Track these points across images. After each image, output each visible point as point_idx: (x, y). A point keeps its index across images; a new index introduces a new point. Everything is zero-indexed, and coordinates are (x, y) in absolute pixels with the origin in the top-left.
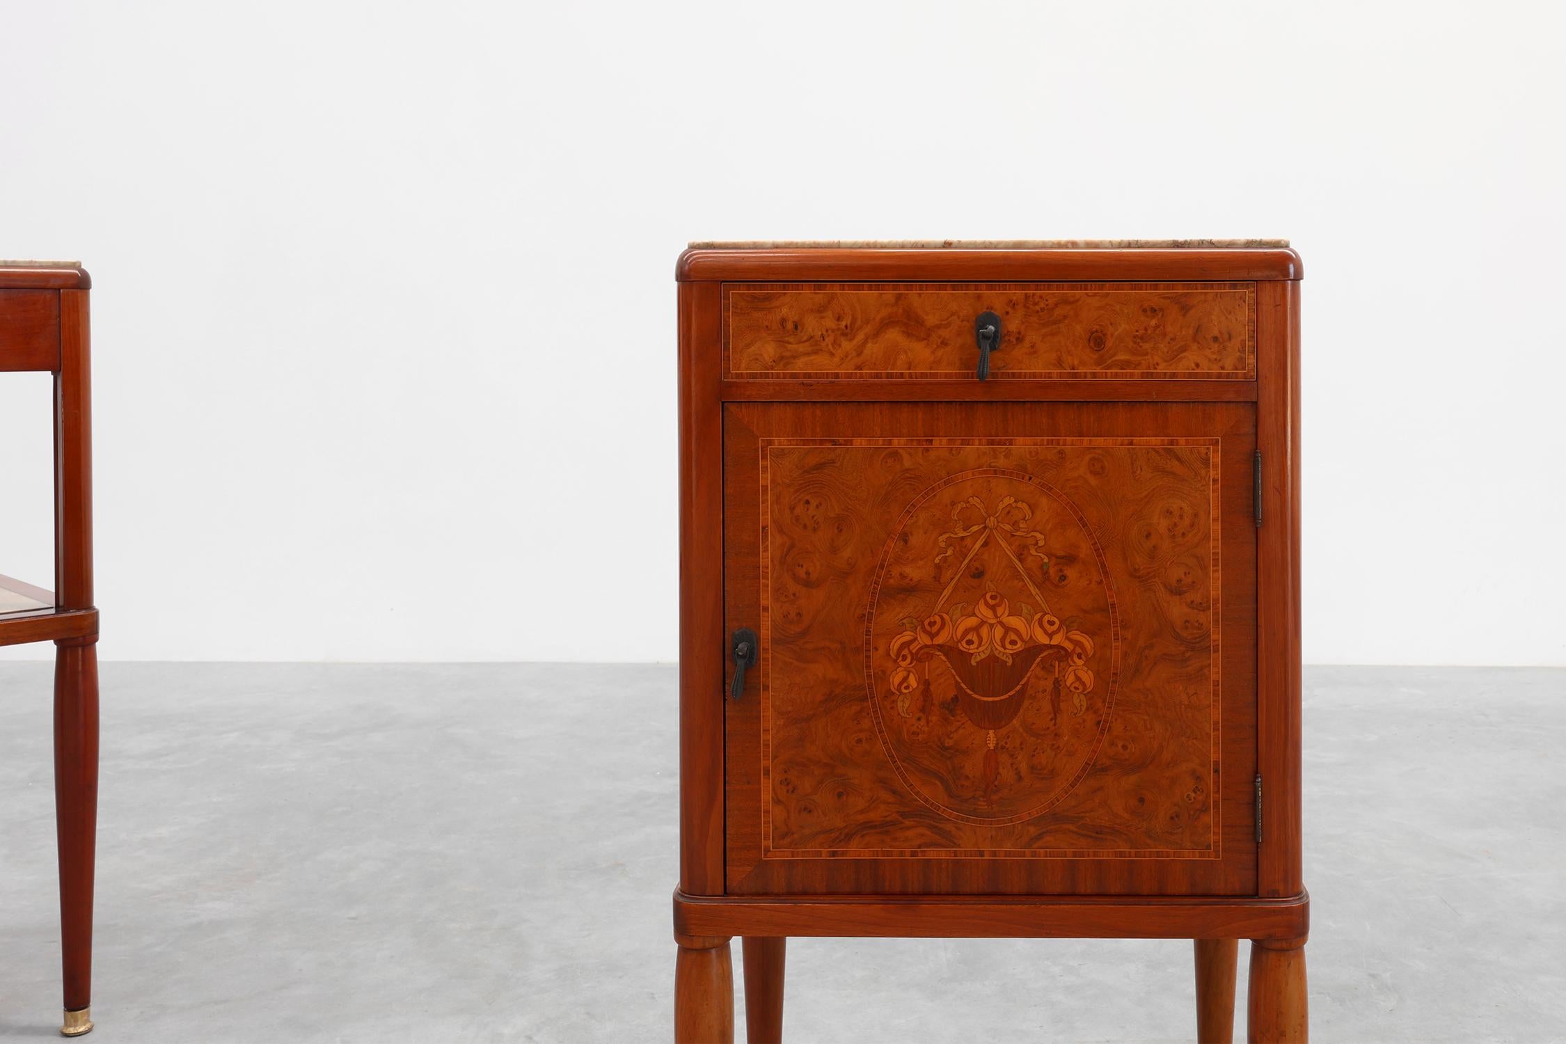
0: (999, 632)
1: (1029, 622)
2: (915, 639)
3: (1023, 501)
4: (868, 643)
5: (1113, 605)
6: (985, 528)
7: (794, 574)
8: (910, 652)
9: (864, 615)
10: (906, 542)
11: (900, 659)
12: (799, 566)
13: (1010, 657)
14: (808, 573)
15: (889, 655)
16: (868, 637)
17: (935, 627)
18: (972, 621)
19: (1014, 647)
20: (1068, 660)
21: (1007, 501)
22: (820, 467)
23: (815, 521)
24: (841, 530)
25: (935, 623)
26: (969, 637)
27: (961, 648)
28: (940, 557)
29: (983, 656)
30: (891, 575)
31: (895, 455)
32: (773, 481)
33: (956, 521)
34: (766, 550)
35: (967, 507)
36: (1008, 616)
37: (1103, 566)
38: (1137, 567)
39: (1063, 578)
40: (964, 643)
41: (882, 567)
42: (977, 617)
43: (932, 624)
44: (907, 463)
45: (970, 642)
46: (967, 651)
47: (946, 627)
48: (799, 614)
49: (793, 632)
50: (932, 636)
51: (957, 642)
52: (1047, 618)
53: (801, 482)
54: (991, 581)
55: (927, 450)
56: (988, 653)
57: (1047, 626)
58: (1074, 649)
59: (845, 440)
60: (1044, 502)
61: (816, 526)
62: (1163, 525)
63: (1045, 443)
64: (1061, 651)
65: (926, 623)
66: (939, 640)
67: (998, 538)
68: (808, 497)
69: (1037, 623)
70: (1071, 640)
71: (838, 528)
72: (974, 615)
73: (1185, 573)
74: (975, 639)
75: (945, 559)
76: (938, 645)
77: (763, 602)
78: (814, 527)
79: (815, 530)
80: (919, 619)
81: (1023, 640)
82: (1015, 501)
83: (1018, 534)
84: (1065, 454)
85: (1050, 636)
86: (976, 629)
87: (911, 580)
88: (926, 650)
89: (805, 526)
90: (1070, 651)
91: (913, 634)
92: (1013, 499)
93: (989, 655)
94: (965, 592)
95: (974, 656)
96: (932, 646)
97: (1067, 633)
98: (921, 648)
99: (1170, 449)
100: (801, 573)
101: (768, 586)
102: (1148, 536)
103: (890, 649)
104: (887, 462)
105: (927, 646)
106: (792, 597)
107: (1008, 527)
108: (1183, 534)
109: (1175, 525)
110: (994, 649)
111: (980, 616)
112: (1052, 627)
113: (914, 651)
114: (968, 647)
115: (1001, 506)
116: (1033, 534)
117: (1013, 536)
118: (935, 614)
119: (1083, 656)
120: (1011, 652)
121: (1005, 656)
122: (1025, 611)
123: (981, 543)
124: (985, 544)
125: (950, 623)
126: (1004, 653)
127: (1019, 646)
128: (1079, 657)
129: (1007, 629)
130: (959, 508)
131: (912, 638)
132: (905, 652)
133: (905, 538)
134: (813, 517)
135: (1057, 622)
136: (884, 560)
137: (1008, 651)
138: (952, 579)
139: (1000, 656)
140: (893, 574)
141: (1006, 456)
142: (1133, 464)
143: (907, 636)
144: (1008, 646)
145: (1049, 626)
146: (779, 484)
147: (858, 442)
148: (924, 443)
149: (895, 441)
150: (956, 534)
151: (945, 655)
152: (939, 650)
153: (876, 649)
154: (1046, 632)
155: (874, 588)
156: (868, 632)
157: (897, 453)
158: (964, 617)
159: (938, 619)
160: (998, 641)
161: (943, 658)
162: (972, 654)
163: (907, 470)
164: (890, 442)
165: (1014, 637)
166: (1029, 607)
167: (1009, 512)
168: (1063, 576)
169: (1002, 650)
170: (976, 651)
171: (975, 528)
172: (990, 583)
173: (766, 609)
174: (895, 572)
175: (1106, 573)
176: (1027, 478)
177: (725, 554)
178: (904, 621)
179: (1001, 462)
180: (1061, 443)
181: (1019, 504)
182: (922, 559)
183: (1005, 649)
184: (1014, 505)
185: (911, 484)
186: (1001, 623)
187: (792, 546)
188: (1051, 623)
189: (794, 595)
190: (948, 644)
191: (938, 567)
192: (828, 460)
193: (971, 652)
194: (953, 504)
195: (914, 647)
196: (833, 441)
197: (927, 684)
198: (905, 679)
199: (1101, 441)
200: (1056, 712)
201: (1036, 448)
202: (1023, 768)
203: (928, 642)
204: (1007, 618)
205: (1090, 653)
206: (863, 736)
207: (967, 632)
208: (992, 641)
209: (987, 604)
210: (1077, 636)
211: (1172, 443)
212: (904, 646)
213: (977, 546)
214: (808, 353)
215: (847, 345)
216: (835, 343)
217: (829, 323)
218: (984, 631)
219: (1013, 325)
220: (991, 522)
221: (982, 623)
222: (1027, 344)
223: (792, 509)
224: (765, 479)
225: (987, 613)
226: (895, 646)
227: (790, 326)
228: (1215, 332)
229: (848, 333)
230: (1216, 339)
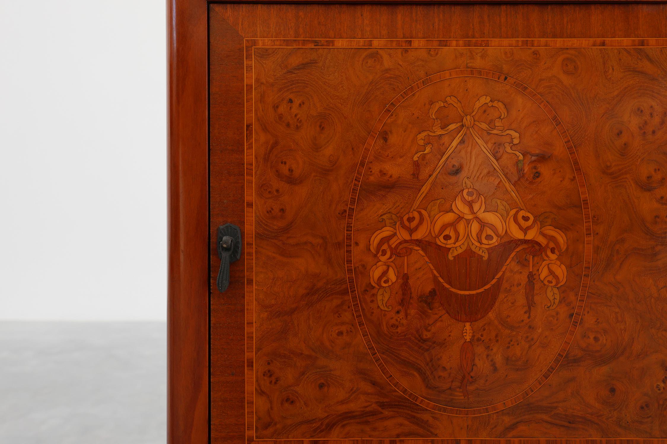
0: (475, 227)
1: (504, 218)
2: (395, 234)
3: (499, 101)
4: (349, 238)
5: (585, 201)
6: (463, 126)
7: (277, 171)
8: (390, 246)
9: (345, 211)
10: (386, 139)
11: (380, 253)
12: (282, 163)
13: (486, 251)
14: (291, 170)
15: (370, 250)
16: (349, 232)
17: (414, 222)
18: (449, 217)
19: (490, 242)
20: (542, 254)
21: (484, 100)
22: (304, 66)
23: (298, 119)
24: (323, 128)
25: (414, 218)
26: (446, 232)
27: (439, 243)
28: (419, 155)
29: (460, 251)
30: (371, 172)
31: (375, 56)
32: (257, 80)
33: (434, 119)
34: (250, 147)
35: (444, 106)
36: (484, 212)
37: (576, 163)
38: (609, 164)
39: (537, 175)
40: (441, 238)
41: (362, 164)
42: (455, 213)
43: (411, 220)
44: (387, 63)
45: (447, 237)
46: (444, 245)
47: (425, 223)
48: (282, 210)
49: (276, 227)
50: (411, 231)
51: (435, 238)
52: (522, 213)
53: (285, 81)
54: (468, 178)
55: (406, 51)
56: (464, 248)
57: (522, 222)
58: (548, 244)
59: (327, 41)
60: (520, 101)
61: (299, 125)
62: (634, 123)
63: (520, 43)
64: (535, 245)
65: (405, 218)
66: (418, 235)
67: (474, 135)
68: (291, 96)
69: (512, 219)
70: (544, 235)
71: (320, 126)
72: (451, 211)
73: (655, 170)
74: (452, 234)
75: (424, 157)
76: (417, 240)
77: (247, 198)
78: (297, 125)
79: (298, 128)
80: (398, 215)
81: (498, 235)
82: (491, 101)
83: (495, 132)
84: (539, 55)
85: (525, 231)
86: (453, 225)
87: (391, 176)
88: (405, 245)
89: (288, 125)
90: (543, 246)
91: (392, 229)
92: (488, 99)
93: (466, 250)
94: (442, 189)
95: (451, 251)
96: (412, 241)
97: (541, 229)
98: (400, 243)
99: (640, 49)
100: (284, 170)
101: (252, 183)
102: (619, 134)
103: (370, 245)
104: (367, 62)
105: (406, 241)
106: (275, 193)
107: (484, 126)
108: (654, 132)
109: (646, 123)
110: (470, 244)
111: (457, 212)
112: (526, 222)
113: (393, 246)
114: (445, 242)
115: (478, 105)
116: (508, 132)
117: (489, 134)
118: (414, 210)
119: (556, 251)
120: (487, 247)
121: (481, 251)
122: (501, 207)
123: (459, 141)
124: (462, 142)
125: (428, 218)
126: (480, 248)
127: (495, 241)
128: (553, 251)
129: (483, 224)
130: (437, 108)
131: (392, 233)
132: (385, 247)
133: (385, 136)
134: (296, 116)
135: (532, 218)
136: (364, 158)
137: (483, 246)
138: (430, 176)
139: (477, 251)
140: (373, 171)
141: (483, 57)
142: (604, 64)
143: (386, 232)
144: (484, 241)
145: (523, 222)
146: (262, 83)
147: (340, 43)
148: (404, 44)
149: (376, 43)
150: (434, 132)
151: (423, 249)
152: (418, 246)
153: (357, 244)
154: (521, 228)
155: (355, 185)
156: (349, 228)
157: (377, 53)
158: (441, 213)
159: (416, 215)
160: (476, 238)
161: (421, 252)
162: (450, 249)
163: (387, 70)
164: (370, 43)
165: (490, 232)
166: (505, 203)
167: (485, 111)
168: (537, 173)
169: (477, 244)
170: (454, 246)
171: (452, 127)
172: (467, 179)
173: (250, 205)
174: (376, 169)
175: (578, 170)
176: (503, 77)
177: (211, 151)
178: (384, 217)
179: (478, 63)
180: (536, 44)
181: (495, 104)
182: (401, 157)
183: (481, 243)
184: (490, 104)
185: (390, 84)
186: (477, 218)
187: (276, 143)
188: (526, 219)
189: (277, 191)
190: (427, 240)
191: (417, 165)
192: (311, 60)
193: (448, 246)
194: (431, 103)
195: (394, 242)
196: (316, 42)
197: (406, 278)
198: (385, 273)
199: (575, 42)
200: (530, 305)
201: (511, 49)
202: (499, 359)
203: (407, 237)
204: (482, 215)
205: (564, 247)
206: (344, 328)
207: (444, 227)
208: (468, 236)
209: (464, 200)
210: (550, 231)
211: (642, 43)
212: (384, 241)
213: (455, 143)
218: (461, 227)
220: (468, 120)
221: (459, 219)
223: (276, 107)
224: (250, 78)
225: (464, 209)
226: (375, 240)
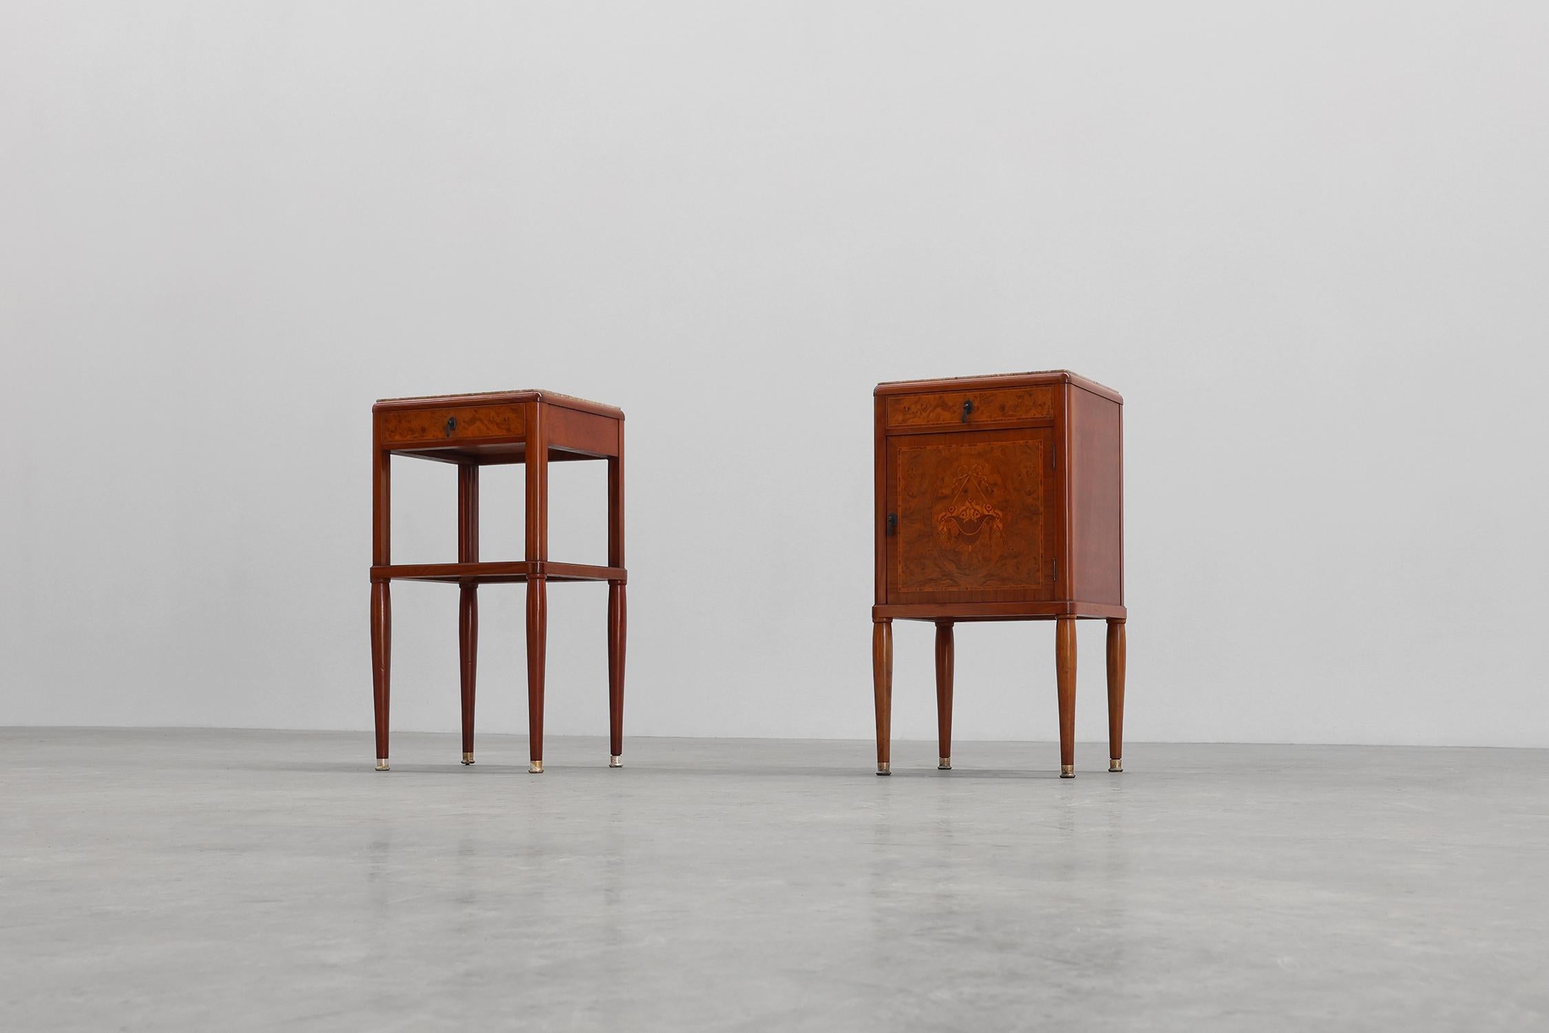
0: (973, 511)
1: (982, 507)
2: (946, 515)
5: (1008, 500)
6: (968, 475)
7: (908, 494)
9: (930, 507)
10: (943, 481)
11: (941, 522)
12: (910, 491)
13: (976, 520)
15: (938, 521)
16: (931, 515)
18: (964, 507)
20: (994, 520)
21: (975, 465)
22: (916, 457)
23: (915, 475)
25: (952, 509)
26: (963, 513)
27: (960, 517)
28: (954, 486)
29: (967, 520)
31: (940, 452)
32: (902, 462)
33: (959, 473)
34: (900, 486)
35: (962, 468)
37: (1005, 487)
38: (1016, 486)
40: (961, 515)
41: (936, 490)
44: (944, 454)
45: (963, 515)
46: (962, 518)
48: (910, 507)
49: (908, 514)
50: (952, 513)
51: (959, 515)
52: (987, 506)
53: (911, 462)
54: (970, 494)
55: (950, 449)
57: (987, 508)
59: (924, 447)
60: (987, 465)
62: (1024, 471)
63: (987, 445)
64: (992, 517)
65: (949, 509)
66: (954, 515)
67: (972, 478)
68: (913, 467)
69: (984, 507)
70: (995, 513)
71: (922, 477)
72: (964, 505)
73: (1032, 488)
74: (965, 514)
77: (899, 504)
78: (915, 478)
80: (947, 508)
81: (980, 514)
84: (993, 448)
85: (989, 512)
86: (965, 510)
87: (945, 494)
89: (912, 477)
90: (995, 517)
92: (977, 465)
93: (970, 519)
94: (962, 498)
97: (994, 511)
98: (948, 518)
99: (1026, 445)
100: (911, 494)
101: (900, 498)
102: (1020, 475)
103: (938, 519)
104: (937, 454)
105: (950, 517)
106: (908, 502)
107: (975, 475)
108: (1031, 474)
109: (1028, 471)
110: (971, 517)
111: (966, 506)
112: (989, 509)
115: (973, 467)
116: (983, 476)
117: (977, 477)
118: (952, 505)
119: (999, 518)
120: (976, 518)
121: (974, 519)
124: (968, 481)
125: (957, 509)
127: (978, 516)
129: (975, 510)
130: (960, 469)
132: (943, 519)
133: (943, 479)
135: (991, 507)
136: (936, 488)
138: (958, 493)
140: (939, 493)
141: (975, 450)
142: (1015, 450)
143: (944, 514)
146: (904, 463)
147: (928, 448)
148: (949, 447)
149: (940, 447)
150: (959, 478)
151: (955, 520)
152: (954, 518)
153: (934, 519)
154: (987, 511)
155: (933, 498)
156: (931, 513)
158: (961, 507)
159: (953, 507)
160: (972, 514)
162: (964, 519)
163: (944, 456)
164: (938, 447)
165: (977, 513)
166: (982, 502)
167: (975, 469)
168: (992, 491)
171: (965, 475)
173: (900, 506)
175: (1006, 489)
176: (981, 457)
178: (943, 509)
179: (973, 452)
180: (992, 444)
181: (979, 466)
182: (948, 487)
183: (974, 517)
184: (977, 467)
185: (945, 461)
186: (973, 508)
187: (908, 484)
188: (989, 507)
190: (957, 516)
191: (953, 490)
192: (919, 454)
194: (958, 467)
195: (946, 518)
196: (920, 448)
197: (950, 530)
198: (943, 529)
199: (1004, 443)
200: (990, 538)
201: (984, 447)
202: (980, 558)
203: (950, 515)
204: (975, 506)
205: (1001, 517)
206: (930, 549)
207: (962, 511)
208: (970, 514)
209: (969, 502)
210: (996, 511)
211: (1027, 442)
212: (943, 517)
213: (965, 481)
214: (912, 418)
215: (924, 414)
216: (921, 414)
217: (919, 407)
218: (968, 511)
219: (976, 404)
220: (970, 473)
221: (967, 508)
222: (980, 410)
223: (908, 471)
224: (900, 462)
225: (969, 504)
226: (940, 517)
227: (907, 409)
228: (1040, 403)
229: (925, 410)
230: (1040, 405)
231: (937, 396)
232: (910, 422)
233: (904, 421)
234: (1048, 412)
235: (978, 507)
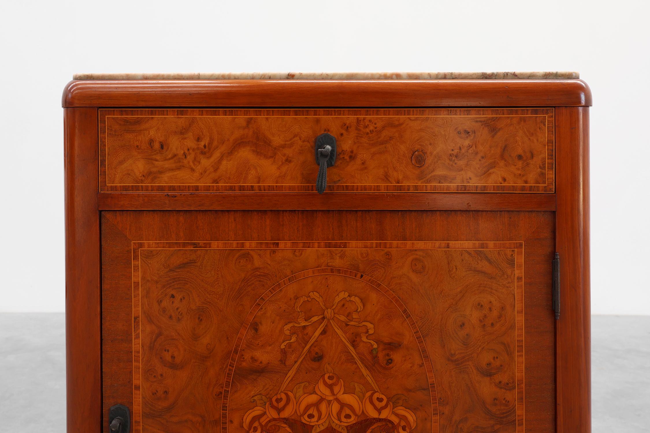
0: (335, 407)
1: (361, 399)
2: (264, 414)
3: (356, 296)
4: (224, 416)
5: (432, 384)
6: (324, 318)
7: (161, 358)
8: (260, 424)
9: (221, 393)
10: (256, 330)
11: (252, 430)
12: (165, 351)
13: (346, 429)
14: (173, 357)
15: (243, 427)
16: (224, 412)
17: (282, 402)
18: (313, 398)
19: (349, 420)
20: (394, 431)
21: (342, 295)
22: (183, 266)
23: (179, 312)
24: (201, 320)
25: (281, 399)
26: (310, 412)
27: (304, 421)
28: (285, 343)
29: (322, 428)
30: (244, 358)
31: (247, 256)
32: (143, 278)
33: (299, 312)
34: (137, 337)
35: (308, 301)
36: (343, 394)
37: (424, 351)
38: (453, 352)
39: (390, 361)
40: (306, 417)
41: (236, 351)
42: (318, 395)
43: (278, 400)
44: (257, 262)
45: (311, 416)
46: (308, 423)
47: (291, 403)
48: (166, 392)
49: (160, 407)
50: (279, 411)
51: (300, 416)
52: (376, 396)
53: (168, 279)
54: (329, 364)
55: (274, 252)
56: (326, 425)
57: (377, 403)
58: (399, 423)
59: (204, 243)
60: (374, 296)
61: (180, 317)
62: (474, 316)
63: (374, 245)
64: (388, 423)
65: (274, 399)
66: (286, 414)
67: (334, 326)
68: (173, 292)
69: (368, 401)
70: (397, 415)
71: (199, 318)
72: (314, 392)
73: (494, 358)
74: (316, 414)
75: (290, 345)
76: (285, 419)
77: (135, 382)
78: (178, 318)
79: (179, 320)
80: (267, 396)
81: (356, 415)
82: (349, 296)
83: (352, 323)
84: (391, 255)
85: (379, 411)
86: (317, 405)
87: (261, 362)
88: (273, 423)
89: (171, 317)
90: (396, 424)
91: (262, 409)
92: (347, 294)
93: (327, 427)
94: (306, 373)
95: (314, 428)
96: (280, 419)
97: (393, 409)
98: (270, 421)
99: (480, 251)
100: (167, 357)
101: (139, 368)
102: (462, 325)
103: (243, 422)
104: (240, 262)
105: (274, 419)
106: (160, 378)
107: (343, 318)
108: (492, 324)
109: (485, 316)
110: (331, 422)
111: (319, 393)
112: (380, 403)
113: (263, 424)
114: (309, 420)
115: (337, 299)
116: (364, 323)
117: (347, 325)
118: (281, 392)
119: (407, 428)
120: (346, 425)
121: (341, 428)
122: (358, 389)
123: (320, 332)
124: (324, 332)
125: (294, 399)
126: (340, 426)
127: (353, 420)
128: (404, 429)
129: (343, 405)
130: (302, 301)
131: (262, 412)
132: (256, 424)
133: (255, 327)
134: (177, 309)
135: (385, 400)
136: (238, 346)
137: (342, 424)
138: (296, 362)
139: (337, 428)
140: (246, 358)
141: (341, 257)
142: (448, 263)
143: (257, 411)
144: (343, 419)
145: (378, 402)
146: (148, 281)
147: (215, 245)
148: (272, 246)
149: (247, 244)
150: (299, 323)
151: (290, 427)
152: (286, 423)
153: (231, 422)
154: (375, 408)
155: (230, 370)
156: (224, 408)
157: (248, 254)
158: (306, 395)
159: (283, 396)
160: (336, 417)
161: (288, 429)
162: (313, 426)
163: (257, 269)
164: (243, 245)
165: (348, 411)
166: (361, 386)
167: (343, 305)
168: (389, 359)
169: (336, 422)
170: (317, 423)
171: (315, 319)
172: (328, 365)
173: (137, 388)
174: (247, 356)
175: (426, 357)
176: (359, 275)
177: (103, 341)
178: (255, 398)
179: (337, 262)
180: (388, 246)
181: (353, 298)
182: (270, 345)
183: (341, 422)
184: (348, 299)
185: (260, 281)
186: (337, 400)
187: (160, 334)
188: (380, 400)
189: (161, 375)
190: (293, 418)
191: (284, 352)
192: (190, 260)
193: (312, 424)
194: (296, 298)
195: (264, 420)
196: (194, 244)
199: (422, 245)
201: (366, 250)
203: (275, 416)
204: (341, 396)
205: (413, 425)
207: (308, 407)
208: (329, 416)
209: (325, 384)
210: (401, 411)
211: (482, 246)
212: (255, 419)
213: (317, 334)
214: (172, 170)
215: (205, 162)
216: (196, 160)
217: (190, 143)
218: (323, 407)
219: (347, 145)
220: (329, 313)
221: (322, 400)
222: (358, 161)
223: (160, 302)
224: (137, 277)
225: (326, 391)
226: (248, 419)
227: (157, 146)
228: (520, 151)
229: (207, 151)
230: (520, 157)
231: (241, 118)
232: (165, 180)
233: (149, 175)
234: (542, 175)
235: (349, 399)
